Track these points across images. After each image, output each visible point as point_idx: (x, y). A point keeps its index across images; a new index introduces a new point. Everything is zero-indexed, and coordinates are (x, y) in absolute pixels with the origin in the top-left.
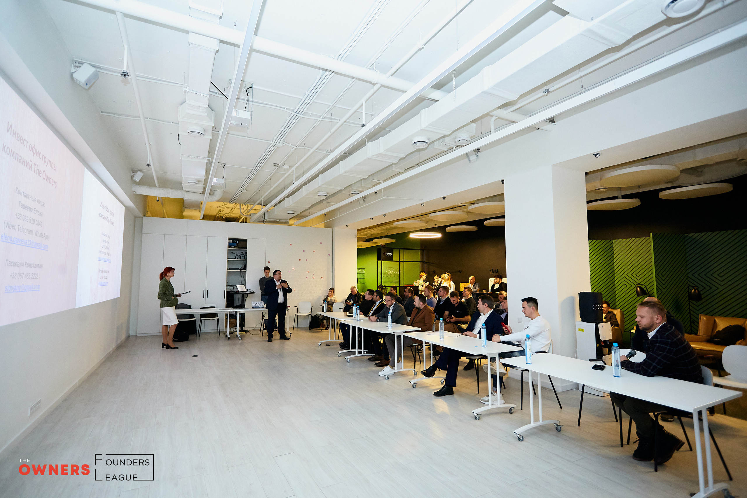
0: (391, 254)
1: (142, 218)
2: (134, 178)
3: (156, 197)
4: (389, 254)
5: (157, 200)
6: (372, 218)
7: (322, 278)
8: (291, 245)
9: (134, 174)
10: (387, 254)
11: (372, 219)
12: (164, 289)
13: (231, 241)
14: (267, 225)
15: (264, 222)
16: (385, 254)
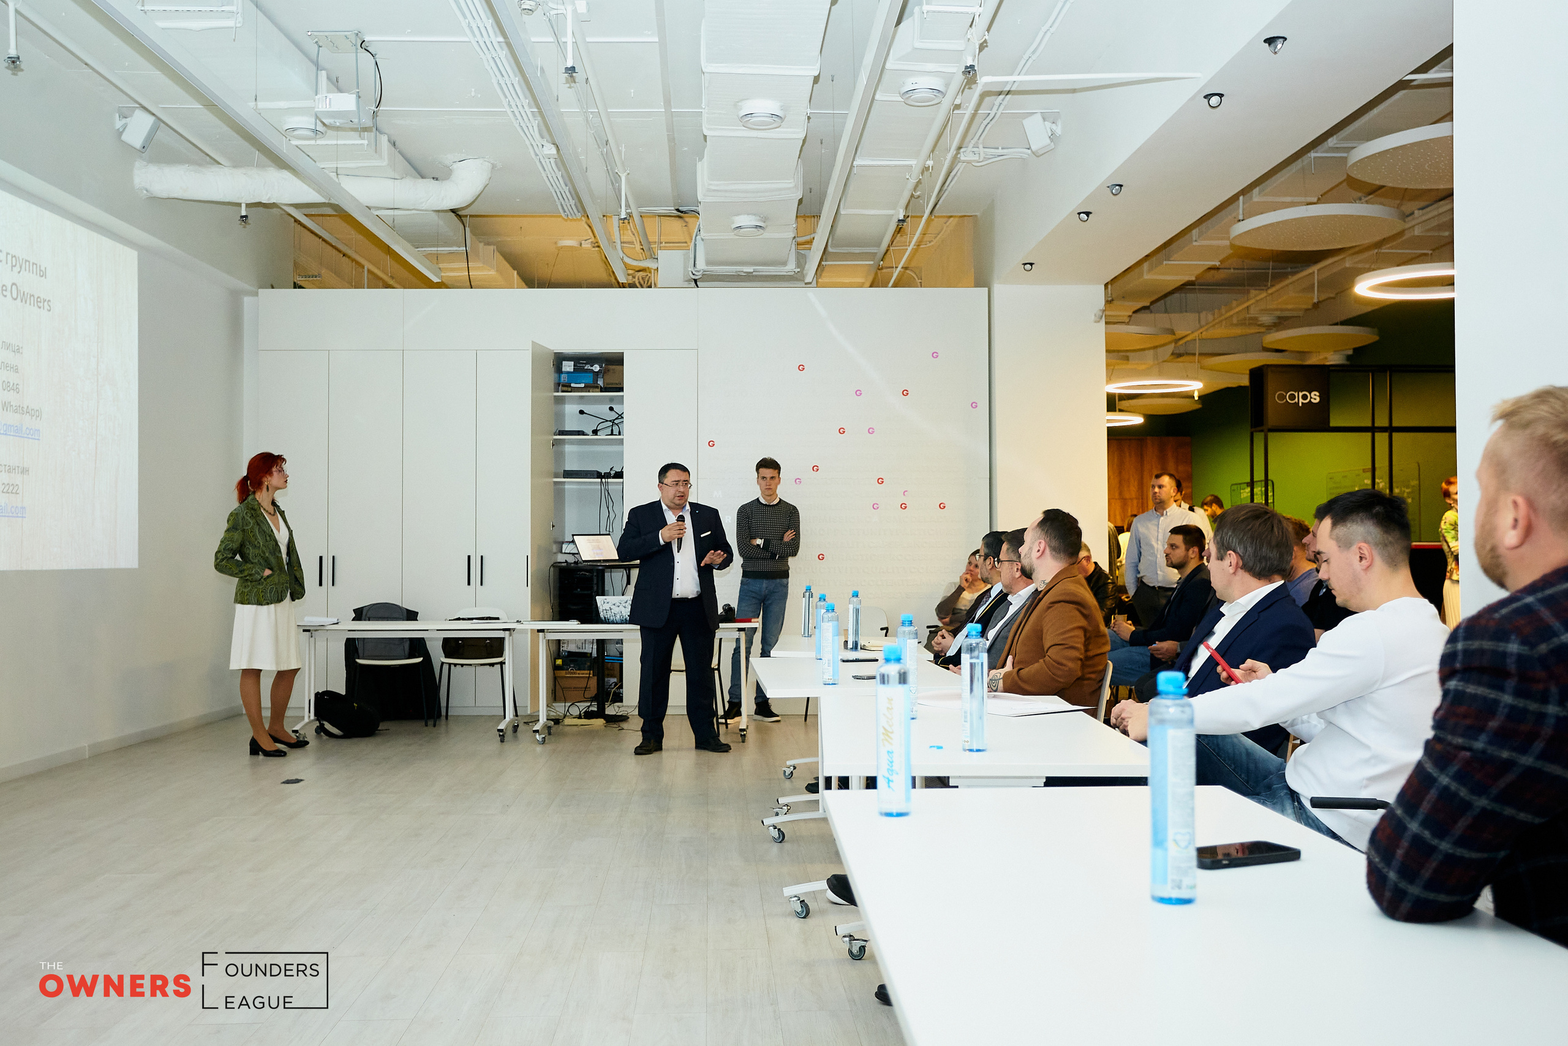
0: (1315, 397)
1: (256, 294)
2: (124, 137)
3: (239, 205)
4: (1304, 397)
5: (242, 217)
6: (1088, 214)
7: (942, 506)
8: (801, 368)
9: (124, 121)
10: (1292, 397)
11: (1084, 216)
12: (237, 536)
13: (568, 366)
14: (706, 293)
15: (696, 281)
16: (1283, 397)
